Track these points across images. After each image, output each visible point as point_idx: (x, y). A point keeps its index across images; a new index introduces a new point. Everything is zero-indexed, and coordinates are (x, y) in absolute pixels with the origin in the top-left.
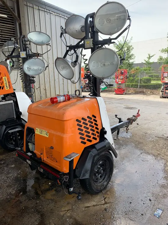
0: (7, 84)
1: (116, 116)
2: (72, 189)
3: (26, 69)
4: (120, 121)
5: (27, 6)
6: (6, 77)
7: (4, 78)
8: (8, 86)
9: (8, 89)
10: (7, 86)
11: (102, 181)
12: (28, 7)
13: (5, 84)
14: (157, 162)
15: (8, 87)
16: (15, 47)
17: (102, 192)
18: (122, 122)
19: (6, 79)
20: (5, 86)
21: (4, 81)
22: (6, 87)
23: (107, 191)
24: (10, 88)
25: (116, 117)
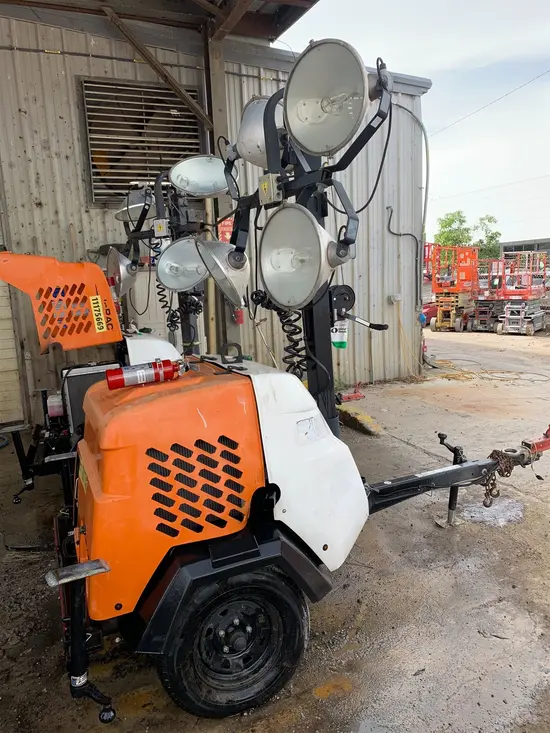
0: (102, 317)
1: (442, 437)
2: (80, 681)
3: (167, 270)
4: (458, 458)
5: (240, 75)
6: (99, 297)
7: (91, 298)
8: (104, 322)
9: (105, 329)
10: (99, 324)
11: (247, 677)
12: (244, 79)
13: (95, 317)
14: (541, 651)
15: (105, 325)
16: (147, 207)
17: (242, 714)
18: (461, 462)
19: (99, 301)
20: (96, 322)
21: (93, 309)
22: (97, 326)
23: (260, 719)
24: (110, 327)
25: (442, 443)
